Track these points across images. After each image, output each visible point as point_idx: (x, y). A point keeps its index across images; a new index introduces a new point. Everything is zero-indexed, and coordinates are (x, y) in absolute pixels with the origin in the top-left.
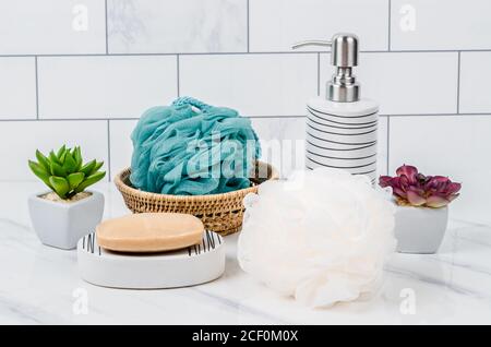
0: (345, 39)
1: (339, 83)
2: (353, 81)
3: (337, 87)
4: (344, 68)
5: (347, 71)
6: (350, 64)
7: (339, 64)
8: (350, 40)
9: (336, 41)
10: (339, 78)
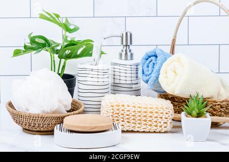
0: (126, 33)
1: (124, 52)
2: (130, 51)
3: (124, 54)
4: (126, 46)
5: (128, 47)
6: (129, 44)
7: (124, 44)
8: (129, 34)
9: (123, 34)
10: (124, 50)
